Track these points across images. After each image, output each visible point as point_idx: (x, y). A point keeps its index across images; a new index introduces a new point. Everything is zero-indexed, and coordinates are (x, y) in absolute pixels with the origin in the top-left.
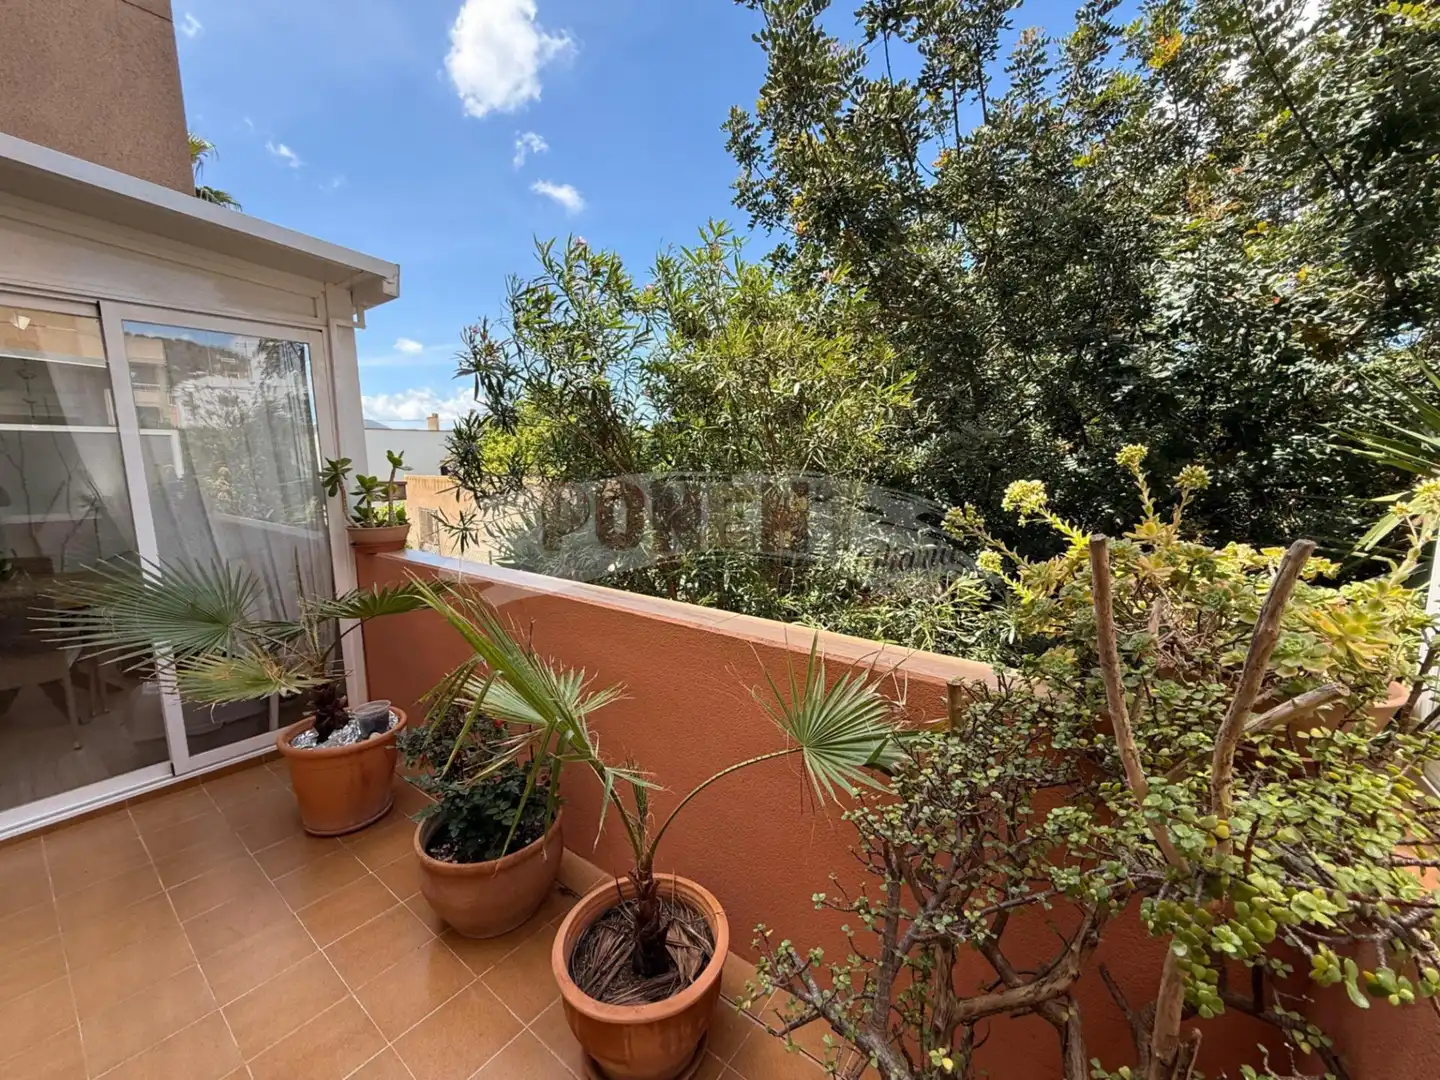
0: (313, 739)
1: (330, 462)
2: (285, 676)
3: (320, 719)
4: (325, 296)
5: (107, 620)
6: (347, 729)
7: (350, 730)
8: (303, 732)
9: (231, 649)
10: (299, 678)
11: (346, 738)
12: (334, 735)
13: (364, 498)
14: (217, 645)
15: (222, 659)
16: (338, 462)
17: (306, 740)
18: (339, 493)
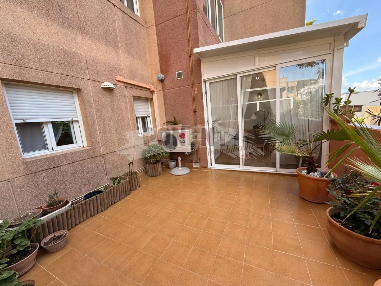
0: (306, 173)
1: (327, 95)
2: (300, 153)
3: (308, 168)
4: (334, 41)
5: (267, 133)
6: (316, 173)
7: (317, 174)
8: (304, 170)
9: (289, 143)
10: (303, 154)
11: (315, 175)
12: (312, 173)
13: (337, 105)
14: (286, 142)
15: (286, 145)
16: (329, 95)
17: (304, 172)
18: (328, 105)
